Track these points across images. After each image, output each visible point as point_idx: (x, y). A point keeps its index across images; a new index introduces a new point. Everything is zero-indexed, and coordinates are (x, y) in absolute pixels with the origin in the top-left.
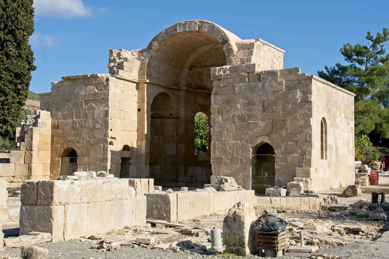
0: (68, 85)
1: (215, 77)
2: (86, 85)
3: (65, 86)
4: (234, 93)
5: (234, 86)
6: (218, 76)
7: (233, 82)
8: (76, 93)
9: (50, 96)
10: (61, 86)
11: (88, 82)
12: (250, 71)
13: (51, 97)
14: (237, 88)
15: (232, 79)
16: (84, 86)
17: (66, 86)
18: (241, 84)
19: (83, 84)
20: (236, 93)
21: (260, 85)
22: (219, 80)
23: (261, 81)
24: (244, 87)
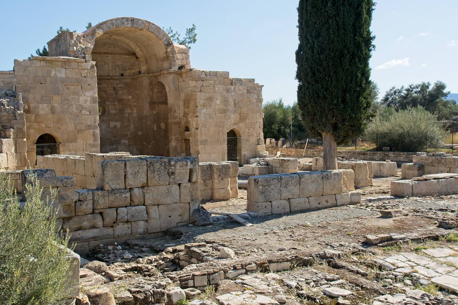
0: (40, 66)
1: (200, 78)
2: (65, 68)
3: (35, 67)
4: (215, 92)
5: (214, 86)
6: (202, 77)
7: (214, 83)
8: (52, 75)
9: (13, 75)
10: (31, 66)
11: (69, 65)
12: (226, 77)
13: (15, 77)
14: (217, 89)
15: (213, 81)
16: (64, 70)
17: (38, 67)
18: (219, 86)
19: (62, 67)
20: (216, 92)
21: (232, 88)
22: (203, 81)
23: (232, 85)
24: (221, 88)
